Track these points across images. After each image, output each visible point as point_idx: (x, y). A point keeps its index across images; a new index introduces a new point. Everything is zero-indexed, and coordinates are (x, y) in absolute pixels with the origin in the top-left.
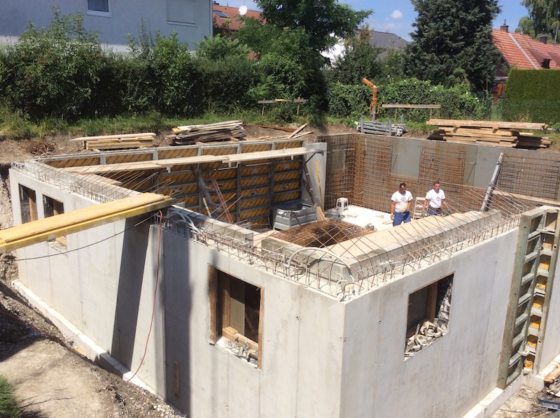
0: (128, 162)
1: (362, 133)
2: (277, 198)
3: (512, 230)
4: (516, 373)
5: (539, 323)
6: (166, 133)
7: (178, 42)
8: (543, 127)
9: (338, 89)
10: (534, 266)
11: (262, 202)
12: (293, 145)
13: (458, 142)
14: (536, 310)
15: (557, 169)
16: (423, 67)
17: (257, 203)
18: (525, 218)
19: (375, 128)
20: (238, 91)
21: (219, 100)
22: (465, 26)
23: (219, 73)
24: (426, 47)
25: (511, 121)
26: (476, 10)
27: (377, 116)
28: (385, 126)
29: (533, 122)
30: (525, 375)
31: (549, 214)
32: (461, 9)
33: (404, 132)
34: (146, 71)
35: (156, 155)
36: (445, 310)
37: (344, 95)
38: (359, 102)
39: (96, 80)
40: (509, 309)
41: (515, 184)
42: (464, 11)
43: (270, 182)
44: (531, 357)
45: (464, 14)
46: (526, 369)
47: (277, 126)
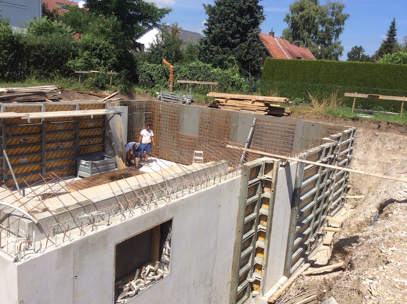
1: (161, 101)
2: (82, 151)
3: (235, 178)
4: (246, 297)
5: (263, 254)
8: (285, 100)
9: (146, 67)
10: (256, 207)
11: (68, 154)
12: (97, 107)
13: (229, 110)
14: (260, 243)
15: (292, 131)
16: (211, 56)
17: (63, 155)
18: (245, 168)
19: (171, 98)
20: (58, 62)
21: (41, 68)
22: (240, 27)
23: (40, 47)
24: (214, 41)
25: (265, 96)
26: (248, 16)
27: (174, 89)
28: (179, 96)
30: (253, 297)
31: (266, 164)
32: (237, 14)
33: (192, 102)
36: (167, 253)
37: (149, 71)
38: (161, 77)
40: (236, 244)
41: (264, 142)
42: (239, 17)
43: (75, 138)
44: (257, 282)
45: (239, 19)
46: (254, 292)
47: (91, 92)
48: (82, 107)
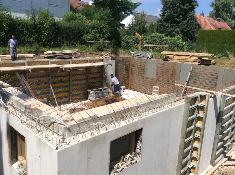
0: (12, 66)
1: (134, 57)
2: (91, 85)
3: (181, 104)
5: (198, 151)
6: (41, 54)
7: (49, 13)
8: (212, 55)
9: (126, 37)
10: (194, 123)
11: (83, 87)
12: (99, 61)
13: (175, 62)
14: (196, 144)
15: (216, 74)
16: (164, 29)
17: (81, 87)
18: (187, 98)
19: (140, 55)
20: (78, 36)
21: (69, 40)
22: (183, 11)
23: (69, 28)
24: (166, 20)
26: (188, 5)
27: (141, 50)
28: (144, 54)
29: (208, 53)
32: (181, 4)
33: (152, 57)
34: (33, 25)
35: (26, 64)
36: (139, 148)
37: (128, 40)
38: (134, 43)
39: (7, 28)
40: (180, 145)
41: (197, 81)
42: (182, 5)
43: (87, 78)
44: (193, 168)
45: (182, 6)
46: (191, 174)
47: (96, 53)
48: (91, 61)
